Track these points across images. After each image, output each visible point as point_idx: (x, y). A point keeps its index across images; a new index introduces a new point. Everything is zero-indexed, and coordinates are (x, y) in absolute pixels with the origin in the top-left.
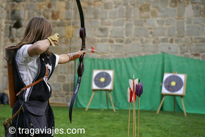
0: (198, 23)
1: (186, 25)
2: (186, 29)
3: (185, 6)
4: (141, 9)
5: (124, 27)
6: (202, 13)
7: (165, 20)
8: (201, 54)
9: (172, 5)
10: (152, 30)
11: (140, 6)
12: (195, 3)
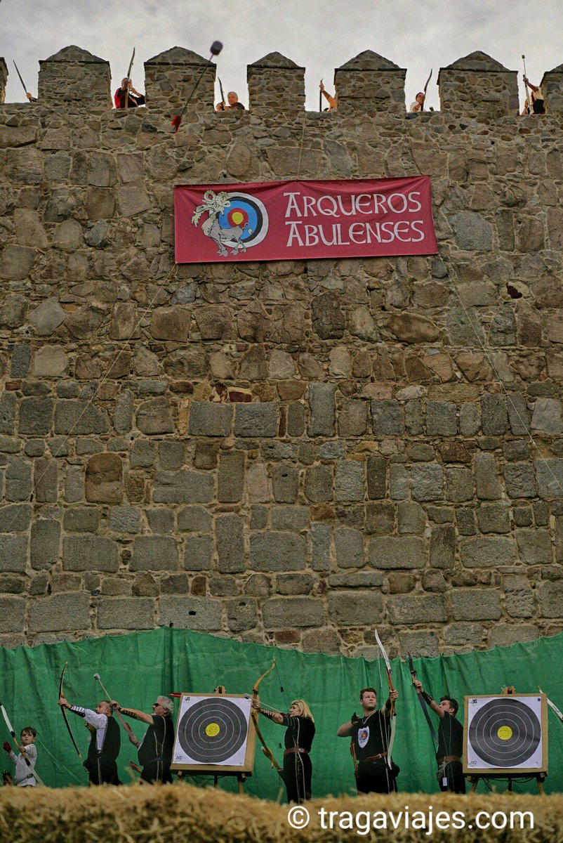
0: (288, 527)
1: (247, 532)
2: (247, 547)
3: (244, 467)
4: (89, 472)
5: (28, 533)
6: (301, 493)
7: (176, 513)
8: (302, 635)
9: (199, 462)
10: (129, 548)
11: (85, 459)
12: (277, 460)
